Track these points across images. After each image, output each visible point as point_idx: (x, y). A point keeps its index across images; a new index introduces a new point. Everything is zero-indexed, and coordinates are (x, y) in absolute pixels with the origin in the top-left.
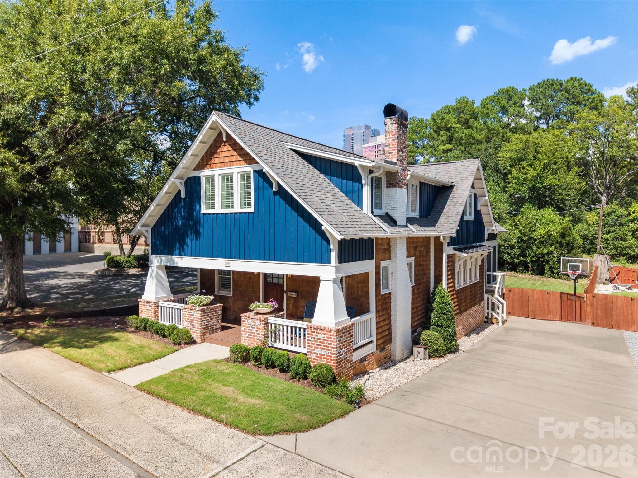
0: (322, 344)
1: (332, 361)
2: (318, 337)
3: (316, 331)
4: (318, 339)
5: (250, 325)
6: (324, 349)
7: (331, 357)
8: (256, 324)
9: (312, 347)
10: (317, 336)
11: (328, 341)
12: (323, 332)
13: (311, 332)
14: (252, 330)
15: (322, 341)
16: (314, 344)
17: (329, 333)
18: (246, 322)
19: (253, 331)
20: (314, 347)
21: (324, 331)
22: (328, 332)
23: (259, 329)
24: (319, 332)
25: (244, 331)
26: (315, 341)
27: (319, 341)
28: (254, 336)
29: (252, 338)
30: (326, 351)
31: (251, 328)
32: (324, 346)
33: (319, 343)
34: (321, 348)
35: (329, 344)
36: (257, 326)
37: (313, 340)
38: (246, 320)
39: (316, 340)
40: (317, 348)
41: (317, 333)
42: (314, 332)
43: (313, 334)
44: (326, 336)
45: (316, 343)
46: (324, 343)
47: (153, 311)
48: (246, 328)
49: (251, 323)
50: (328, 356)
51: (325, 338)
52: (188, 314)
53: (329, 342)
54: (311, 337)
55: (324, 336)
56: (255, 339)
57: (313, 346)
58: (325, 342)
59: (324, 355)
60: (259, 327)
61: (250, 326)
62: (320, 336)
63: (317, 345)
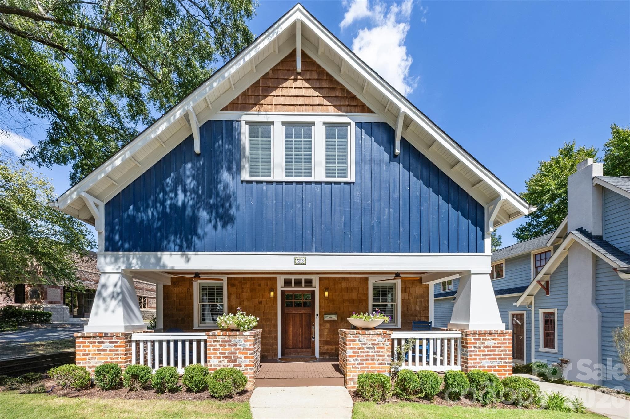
0: (492, 353)
1: (507, 372)
2: (486, 345)
3: (481, 338)
4: (485, 347)
5: (364, 344)
6: (495, 359)
7: (506, 366)
8: (377, 342)
9: (476, 359)
10: (484, 343)
11: (500, 347)
12: (492, 338)
13: (475, 339)
14: (368, 352)
15: (492, 349)
16: (479, 355)
17: (502, 338)
18: (357, 342)
19: (370, 354)
20: (479, 359)
21: (495, 336)
22: (501, 336)
23: (383, 348)
24: (486, 337)
25: (350, 356)
26: (479, 351)
27: (486, 349)
28: (372, 360)
29: (370, 364)
30: (498, 360)
31: (366, 350)
32: (494, 355)
33: (486, 353)
34: (489, 359)
35: (502, 351)
36: (378, 344)
37: (477, 350)
38: (357, 339)
39: (482, 348)
40: (485, 359)
41: (483, 339)
42: (479, 339)
43: (478, 342)
44: (497, 341)
45: (482, 353)
46: (495, 351)
47: (121, 350)
48: (356, 350)
49: (366, 342)
50: (500, 367)
51: (496, 345)
52: (221, 345)
53: (502, 349)
54: (475, 347)
55: (494, 341)
56: (374, 364)
57: (478, 357)
58: (497, 349)
59: (495, 366)
60: (382, 345)
61: (364, 346)
62: (487, 343)
63: (484, 355)
